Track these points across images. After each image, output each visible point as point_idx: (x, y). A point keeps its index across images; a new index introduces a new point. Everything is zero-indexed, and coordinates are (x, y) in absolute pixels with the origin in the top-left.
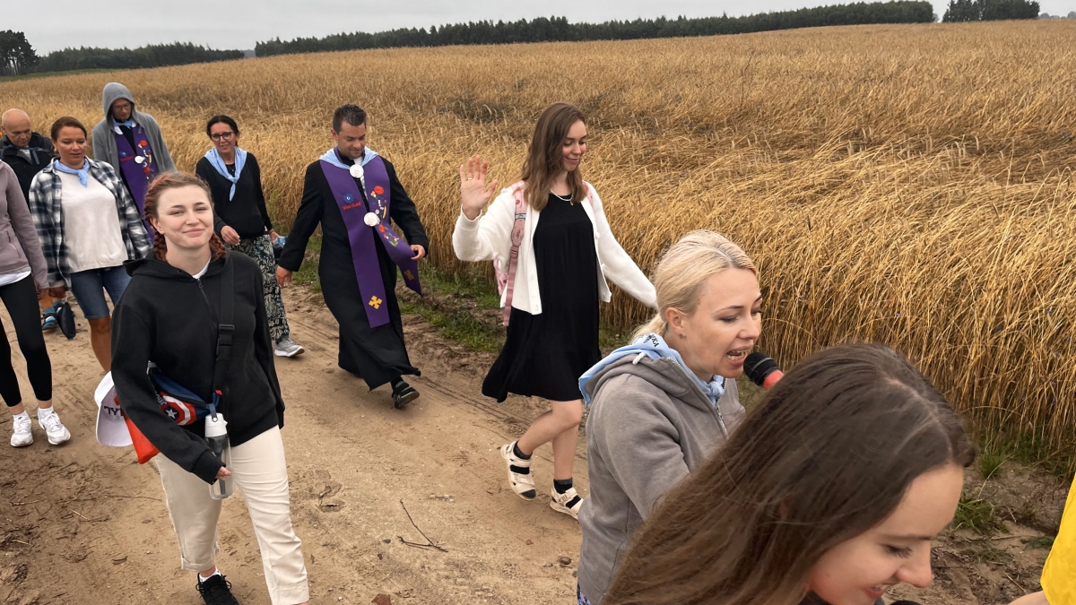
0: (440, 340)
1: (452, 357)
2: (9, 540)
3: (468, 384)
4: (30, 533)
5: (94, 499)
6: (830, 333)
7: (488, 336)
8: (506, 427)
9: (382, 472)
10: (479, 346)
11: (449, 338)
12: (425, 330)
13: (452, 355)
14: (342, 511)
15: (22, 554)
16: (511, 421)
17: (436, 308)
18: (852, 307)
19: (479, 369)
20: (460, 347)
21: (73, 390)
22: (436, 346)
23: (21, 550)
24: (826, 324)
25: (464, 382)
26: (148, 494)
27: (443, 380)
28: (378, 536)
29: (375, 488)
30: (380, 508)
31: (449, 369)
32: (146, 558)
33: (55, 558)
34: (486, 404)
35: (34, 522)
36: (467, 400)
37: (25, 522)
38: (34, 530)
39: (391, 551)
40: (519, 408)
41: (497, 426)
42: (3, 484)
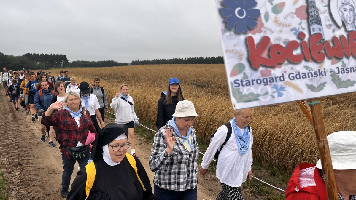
40: (213, 185)
41: (205, 191)
42: (46, 194)
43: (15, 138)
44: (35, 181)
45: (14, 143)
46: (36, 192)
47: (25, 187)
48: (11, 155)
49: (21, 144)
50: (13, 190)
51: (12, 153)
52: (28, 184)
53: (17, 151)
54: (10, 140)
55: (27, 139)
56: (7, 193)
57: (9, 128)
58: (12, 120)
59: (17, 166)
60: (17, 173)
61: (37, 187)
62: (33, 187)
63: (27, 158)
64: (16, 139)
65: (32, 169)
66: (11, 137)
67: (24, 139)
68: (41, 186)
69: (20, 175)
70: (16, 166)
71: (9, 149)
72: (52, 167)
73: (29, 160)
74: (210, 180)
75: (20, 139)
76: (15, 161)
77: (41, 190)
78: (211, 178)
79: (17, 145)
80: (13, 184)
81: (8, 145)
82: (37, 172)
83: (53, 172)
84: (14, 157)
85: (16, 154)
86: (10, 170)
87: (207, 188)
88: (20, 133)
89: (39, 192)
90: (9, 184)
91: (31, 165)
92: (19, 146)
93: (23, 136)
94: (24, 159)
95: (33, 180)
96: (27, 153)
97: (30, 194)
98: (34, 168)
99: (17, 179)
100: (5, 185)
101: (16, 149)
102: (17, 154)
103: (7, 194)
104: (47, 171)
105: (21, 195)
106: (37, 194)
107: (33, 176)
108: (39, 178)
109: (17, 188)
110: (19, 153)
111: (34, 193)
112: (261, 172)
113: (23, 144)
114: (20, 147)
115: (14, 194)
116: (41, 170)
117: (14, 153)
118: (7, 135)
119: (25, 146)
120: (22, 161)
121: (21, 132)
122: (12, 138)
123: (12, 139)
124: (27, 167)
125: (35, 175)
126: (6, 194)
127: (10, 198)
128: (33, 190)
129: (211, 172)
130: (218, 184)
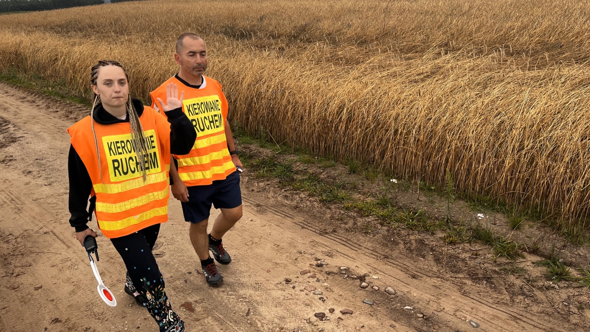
5: (22, 254)
6: (431, 154)
7: (245, 159)
8: (256, 209)
14: (164, 257)
16: (258, 205)
18: (443, 139)
21: (9, 194)
24: (429, 149)
26: (53, 251)
28: (184, 270)
29: (183, 244)
30: (185, 255)
32: (53, 286)
33: (1, 288)
39: (192, 278)
40: (263, 198)
41: (250, 208)
74: (258, 190)
78: (258, 187)
87: (253, 203)
112: (335, 170)
129: (259, 178)
130: (270, 196)
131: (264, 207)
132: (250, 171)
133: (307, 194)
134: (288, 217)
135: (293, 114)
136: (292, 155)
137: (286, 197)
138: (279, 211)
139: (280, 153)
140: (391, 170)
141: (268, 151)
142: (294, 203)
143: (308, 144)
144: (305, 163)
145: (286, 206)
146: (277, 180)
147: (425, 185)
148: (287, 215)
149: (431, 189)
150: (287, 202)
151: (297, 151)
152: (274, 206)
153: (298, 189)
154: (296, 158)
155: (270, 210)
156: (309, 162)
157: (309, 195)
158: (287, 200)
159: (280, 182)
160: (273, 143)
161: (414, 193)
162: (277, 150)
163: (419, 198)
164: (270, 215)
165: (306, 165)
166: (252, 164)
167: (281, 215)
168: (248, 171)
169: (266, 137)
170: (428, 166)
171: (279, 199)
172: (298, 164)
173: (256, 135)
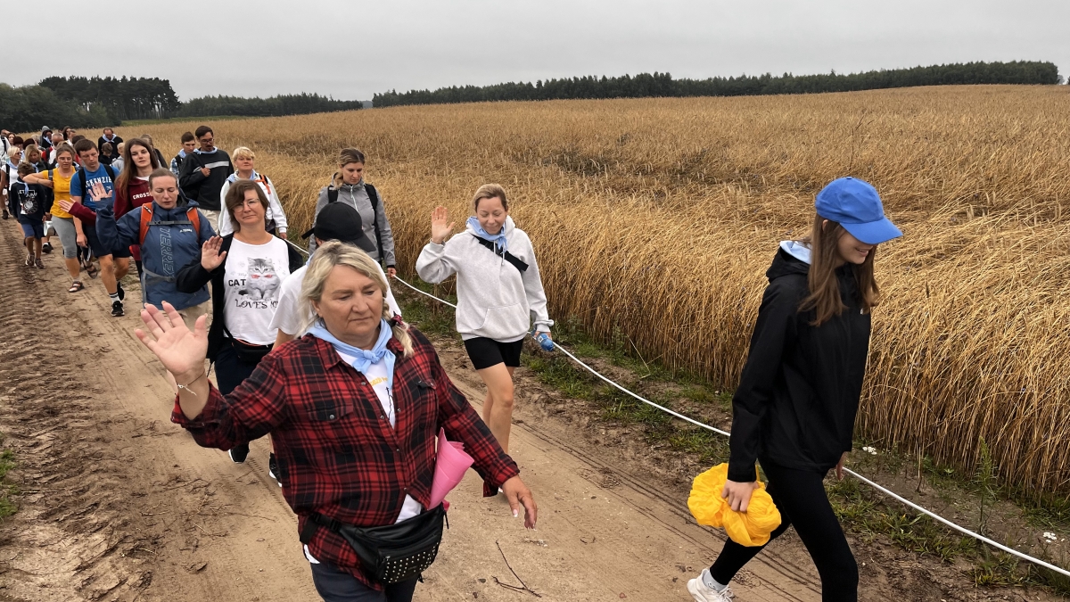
0: (538, 385)
1: (549, 403)
2: (137, 548)
3: (564, 430)
4: (156, 543)
5: (215, 515)
6: (947, 404)
7: (585, 384)
8: (601, 477)
9: (479, 511)
10: (575, 394)
11: (547, 383)
12: (523, 375)
13: (549, 401)
15: (148, 562)
16: (606, 471)
17: (534, 353)
18: (972, 378)
19: (575, 416)
20: (556, 393)
22: (533, 390)
23: (147, 558)
24: (943, 394)
25: (560, 428)
26: (263, 515)
27: (540, 425)
28: (474, 575)
29: (472, 527)
30: (476, 546)
31: (546, 414)
32: (259, 575)
33: (177, 568)
34: (581, 452)
35: (161, 534)
36: (563, 447)
37: (153, 532)
38: (160, 540)
39: (486, 590)
40: (614, 459)
41: (591, 475)
42: (133, 494)
43: (32, 335)
44: (98, 457)
45: (28, 352)
46: (104, 488)
47: (68, 477)
48: (21, 385)
49: (49, 356)
50: (34, 484)
51: (25, 380)
52: (77, 466)
53: (38, 374)
54: (17, 342)
55: (68, 338)
56: (18, 494)
57: (10, 308)
58: (18, 282)
59: (44, 417)
60: (45, 437)
61: (105, 475)
62: (92, 477)
63: (72, 392)
64: (36, 338)
65: (86, 423)
66: (20, 334)
67: (57, 338)
68: (116, 471)
69: (52, 442)
70: (39, 416)
71: (15, 369)
72: (146, 418)
73: (78, 398)
74: (607, 443)
75: (48, 339)
76: (37, 401)
77: (116, 482)
78: (607, 437)
79: (39, 357)
80: (34, 468)
81: (13, 356)
82: (104, 433)
83: (150, 432)
84: (33, 392)
85: (36, 383)
86: (21, 429)
87: (596, 465)
88: (44, 323)
89: (112, 488)
90: (23, 469)
91: (84, 414)
92: (45, 359)
93: (54, 331)
94: (61, 395)
95: (92, 455)
96: (69, 379)
97: (86, 495)
98: (94, 422)
99: (44, 453)
100: (11, 472)
101: (37, 369)
102: (42, 382)
103: (16, 497)
104: (132, 428)
105: (57, 500)
106: (106, 494)
107: (93, 444)
108: (109, 449)
109: (45, 480)
110: (47, 378)
111: (96, 492)
113: (57, 353)
114: (47, 363)
115: (39, 496)
116: (113, 427)
117: (30, 378)
118: (7, 328)
119: (62, 360)
120: (57, 403)
121: (49, 317)
122: (23, 337)
123: (21, 340)
124: (73, 417)
125: (98, 439)
126: (14, 498)
127: (26, 507)
128: (93, 484)
129: (608, 420)
130: (627, 455)
131: (616, 475)
132: (594, 407)
133: (697, 460)
134: (660, 498)
135: (676, 310)
136: (672, 384)
137: (658, 460)
138: (643, 486)
139: (649, 379)
140: (863, 428)
141: (627, 373)
142: (673, 474)
143: (702, 365)
144: (696, 401)
145: (656, 478)
146: (641, 427)
147: (933, 463)
148: (659, 494)
149: (945, 473)
150: (659, 470)
151: (680, 377)
152: (635, 476)
153: (681, 448)
154: (678, 390)
155: (627, 482)
156: (702, 399)
157: (701, 462)
158: (660, 466)
159: (646, 432)
160: (635, 359)
161: (909, 477)
162: (643, 372)
163: (921, 490)
164: (627, 492)
165: (697, 404)
166: (597, 393)
167: (647, 493)
168: (590, 406)
169: (624, 347)
170: (941, 426)
171: (645, 463)
172: (682, 401)
173: (605, 343)
